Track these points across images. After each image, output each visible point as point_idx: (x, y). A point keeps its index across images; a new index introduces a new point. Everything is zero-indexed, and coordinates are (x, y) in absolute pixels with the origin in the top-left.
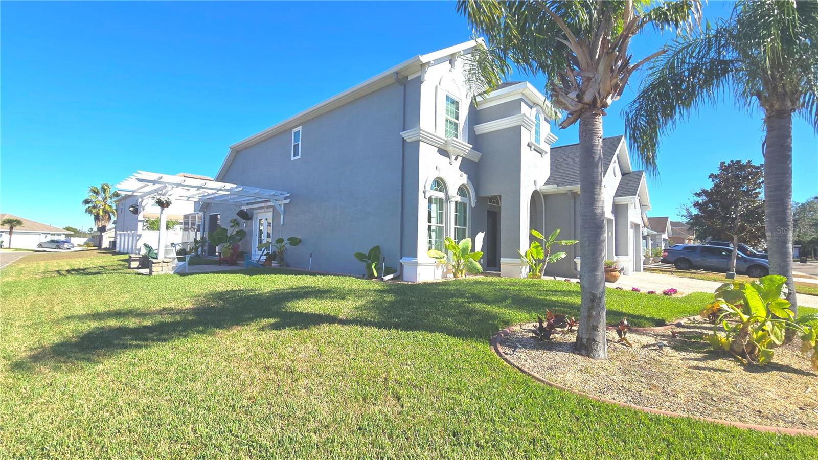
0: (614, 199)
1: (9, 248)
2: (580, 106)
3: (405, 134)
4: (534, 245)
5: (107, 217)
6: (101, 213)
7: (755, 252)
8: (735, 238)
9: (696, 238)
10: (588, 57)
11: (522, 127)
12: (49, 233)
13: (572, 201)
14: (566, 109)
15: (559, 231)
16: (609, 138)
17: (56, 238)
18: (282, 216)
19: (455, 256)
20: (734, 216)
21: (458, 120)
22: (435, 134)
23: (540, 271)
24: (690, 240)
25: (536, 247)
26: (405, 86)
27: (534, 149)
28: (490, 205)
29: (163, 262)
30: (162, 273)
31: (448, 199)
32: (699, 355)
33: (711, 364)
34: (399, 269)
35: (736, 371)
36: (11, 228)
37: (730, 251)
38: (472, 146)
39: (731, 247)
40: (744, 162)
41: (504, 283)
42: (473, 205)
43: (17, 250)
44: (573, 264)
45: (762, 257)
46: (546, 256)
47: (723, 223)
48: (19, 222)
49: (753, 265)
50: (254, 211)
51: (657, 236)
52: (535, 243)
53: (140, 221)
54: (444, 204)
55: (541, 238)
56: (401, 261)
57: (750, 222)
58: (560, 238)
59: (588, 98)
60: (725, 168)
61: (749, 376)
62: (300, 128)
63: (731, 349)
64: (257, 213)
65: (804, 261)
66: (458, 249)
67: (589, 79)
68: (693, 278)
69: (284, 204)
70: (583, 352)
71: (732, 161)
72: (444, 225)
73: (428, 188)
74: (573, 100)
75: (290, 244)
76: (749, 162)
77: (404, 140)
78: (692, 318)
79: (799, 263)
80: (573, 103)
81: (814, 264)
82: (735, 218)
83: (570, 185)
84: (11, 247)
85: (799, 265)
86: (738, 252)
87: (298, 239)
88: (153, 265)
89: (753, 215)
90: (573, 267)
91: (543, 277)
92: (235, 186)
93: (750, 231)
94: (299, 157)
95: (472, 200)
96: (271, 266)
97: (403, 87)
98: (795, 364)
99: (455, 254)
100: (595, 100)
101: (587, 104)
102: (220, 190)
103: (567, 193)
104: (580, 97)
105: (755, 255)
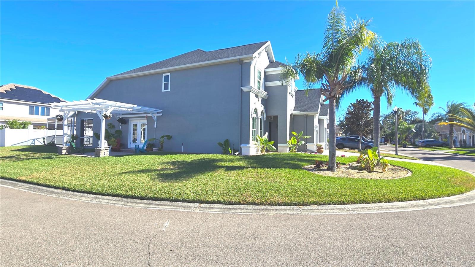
0: (319, 117)
2: (330, 96)
3: (243, 88)
4: (293, 138)
7: (368, 140)
8: (361, 134)
9: (343, 133)
10: (332, 82)
11: (288, 86)
13: (305, 119)
14: (325, 96)
15: (303, 132)
16: (317, 89)
18: (155, 123)
19: (261, 144)
20: (361, 124)
21: (260, 80)
22: (254, 88)
23: (295, 149)
24: (340, 134)
25: (294, 139)
26: (242, 64)
27: (291, 95)
28: (270, 120)
29: (105, 149)
30: (105, 156)
31: (257, 117)
32: (358, 170)
33: (361, 172)
34: (240, 150)
35: (366, 173)
37: (359, 140)
38: (267, 93)
39: (359, 138)
40: (365, 100)
41: (279, 154)
42: (265, 120)
44: (305, 146)
45: (370, 142)
46: (298, 143)
47: (357, 127)
49: (367, 146)
50: (130, 119)
52: (293, 137)
53: (66, 125)
54: (256, 120)
55: (296, 135)
56: (241, 146)
57: (366, 127)
58: (304, 135)
59: (332, 94)
60: (358, 102)
61: (369, 173)
62: (169, 74)
63: (365, 168)
64: (131, 120)
65: (386, 144)
66: (262, 140)
67: (333, 89)
68: (346, 152)
69: (157, 116)
70: (330, 170)
71: (361, 99)
72: (256, 129)
73: (253, 113)
74: (328, 94)
75: (167, 138)
76: (367, 100)
77: (242, 90)
78: (352, 163)
79: (384, 145)
80: (328, 95)
81: (390, 146)
82: (361, 125)
83: (305, 112)
85: (384, 146)
86: (362, 140)
87: (170, 136)
88: (101, 151)
89: (368, 124)
90: (305, 148)
91: (296, 152)
92: (136, 106)
93: (366, 131)
94: (169, 90)
95: (265, 118)
96: (153, 151)
97: (241, 65)
98: (379, 171)
99: (261, 143)
100: (334, 96)
101: (332, 96)
102: (120, 107)
103: (303, 115)
104: (330, 94)
105: (367, 141)
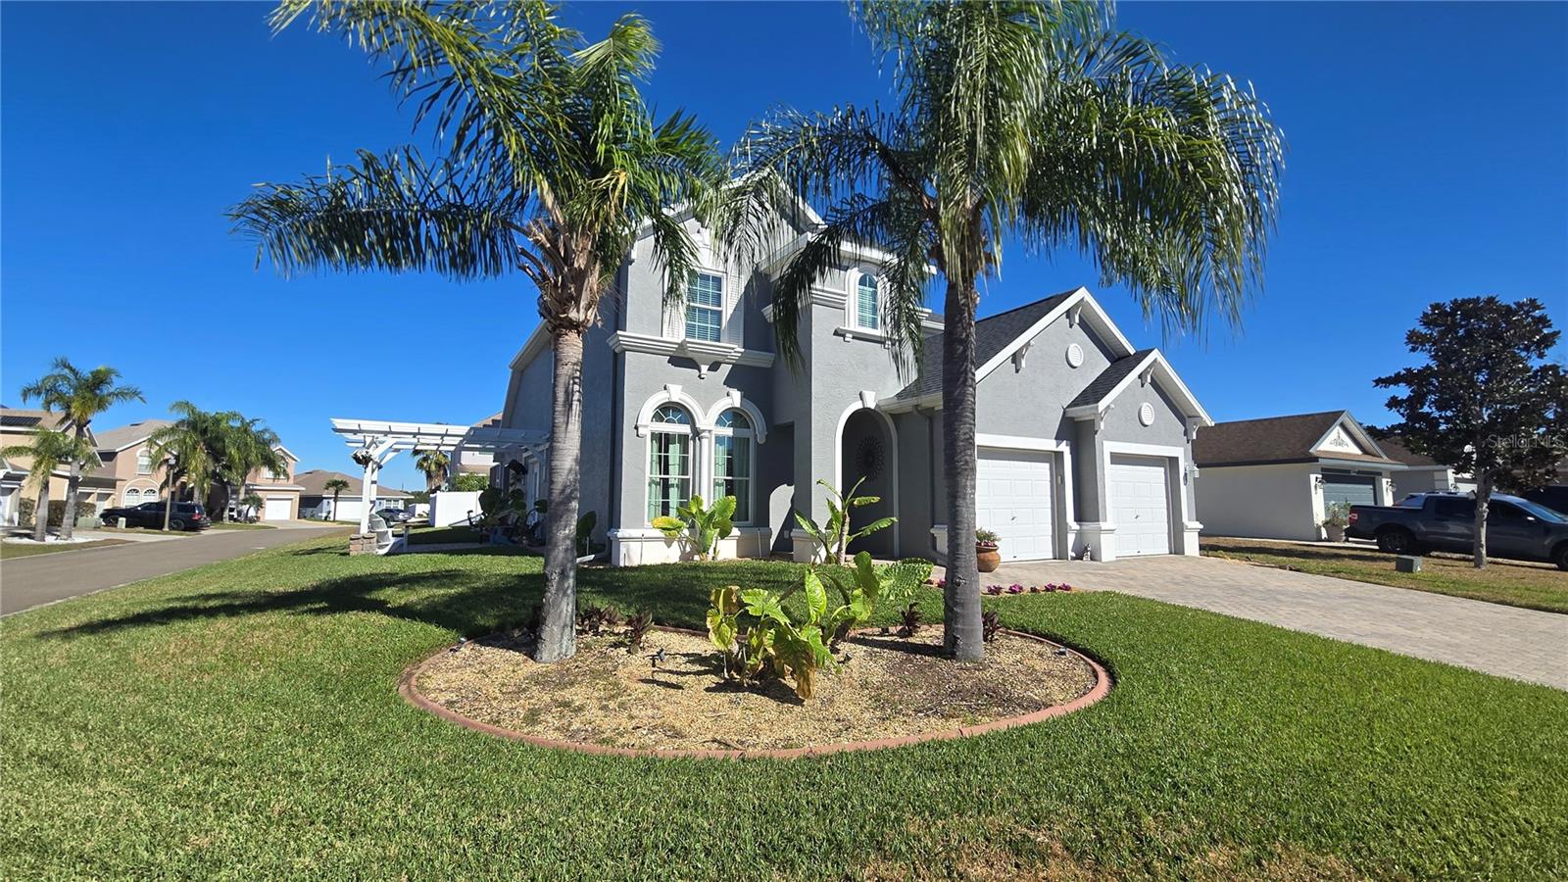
1: (334, 521)
3: (610, 343)
5: (442, 472)
6: (433, 467)
11: (814, 306)
12: (383, 499)
13: (927, 424)
17: (392, 505)
21: (719, 306)
30: (363, 552)
31: (698, 433)
34: (607, 546)
36: (337, 493)
42: (761, 440)
43: (342, 523)
48: (345, 484)
51: (1436, 474)
54: (691, 443)
56: (608, 534)
66: (704, 513)
72: (690, 476)
73: (646, 419)
84: (337, 519)
90: (929, 544)
95: (759, 432)
